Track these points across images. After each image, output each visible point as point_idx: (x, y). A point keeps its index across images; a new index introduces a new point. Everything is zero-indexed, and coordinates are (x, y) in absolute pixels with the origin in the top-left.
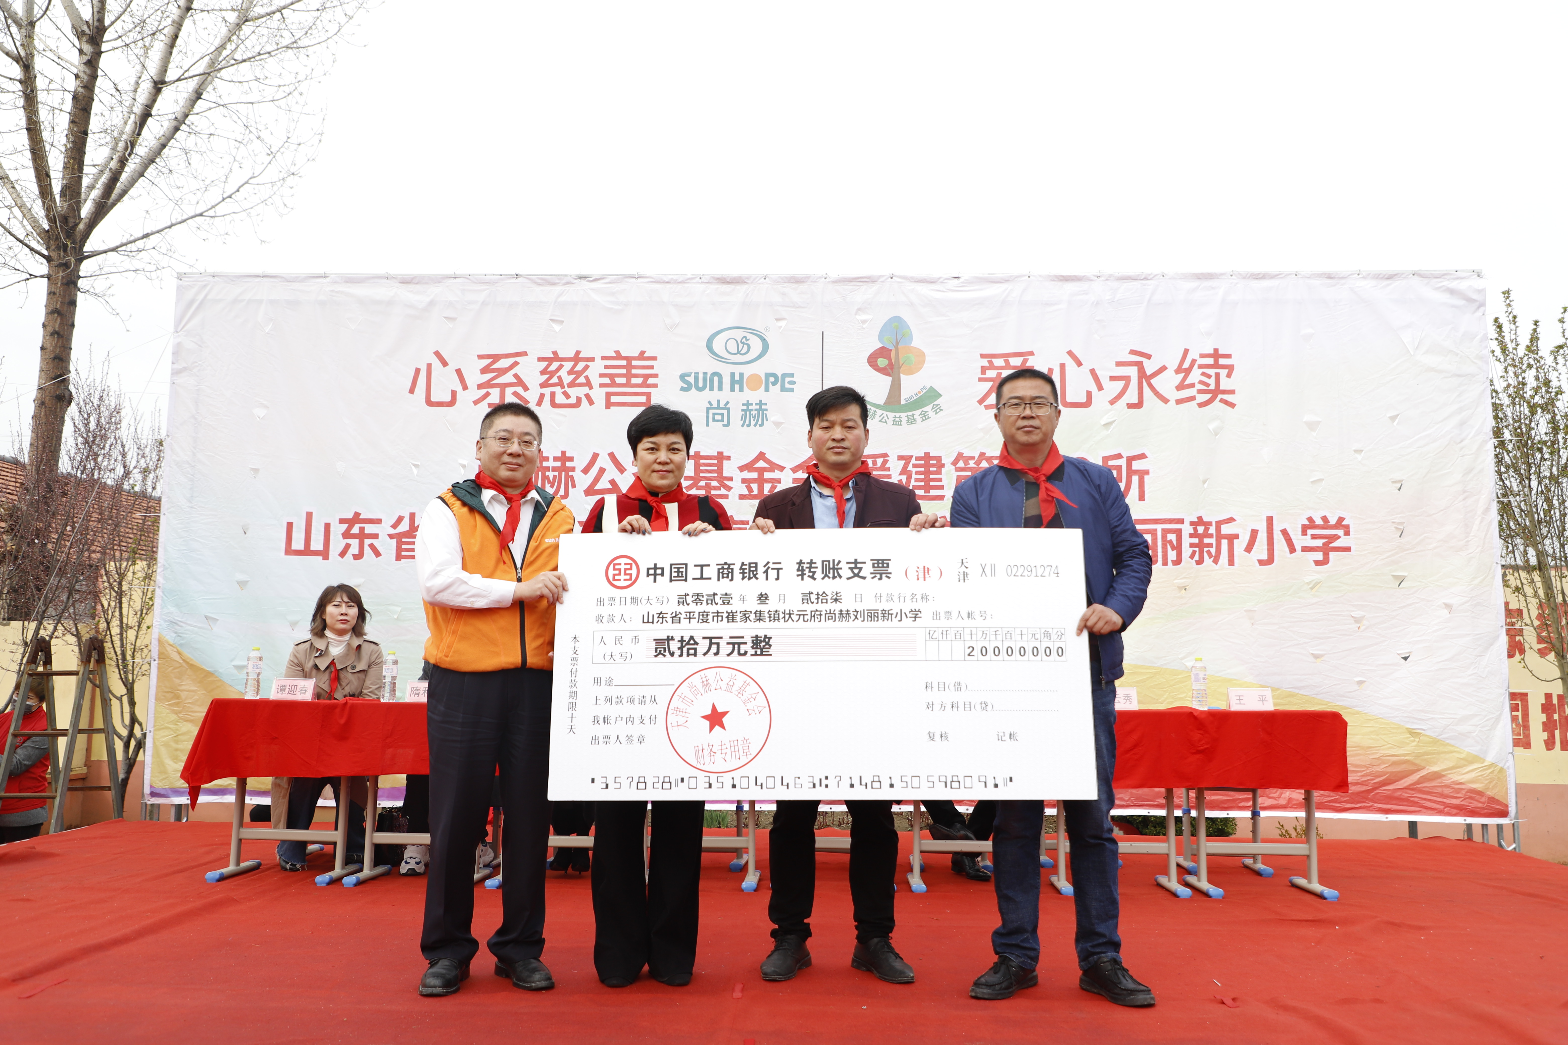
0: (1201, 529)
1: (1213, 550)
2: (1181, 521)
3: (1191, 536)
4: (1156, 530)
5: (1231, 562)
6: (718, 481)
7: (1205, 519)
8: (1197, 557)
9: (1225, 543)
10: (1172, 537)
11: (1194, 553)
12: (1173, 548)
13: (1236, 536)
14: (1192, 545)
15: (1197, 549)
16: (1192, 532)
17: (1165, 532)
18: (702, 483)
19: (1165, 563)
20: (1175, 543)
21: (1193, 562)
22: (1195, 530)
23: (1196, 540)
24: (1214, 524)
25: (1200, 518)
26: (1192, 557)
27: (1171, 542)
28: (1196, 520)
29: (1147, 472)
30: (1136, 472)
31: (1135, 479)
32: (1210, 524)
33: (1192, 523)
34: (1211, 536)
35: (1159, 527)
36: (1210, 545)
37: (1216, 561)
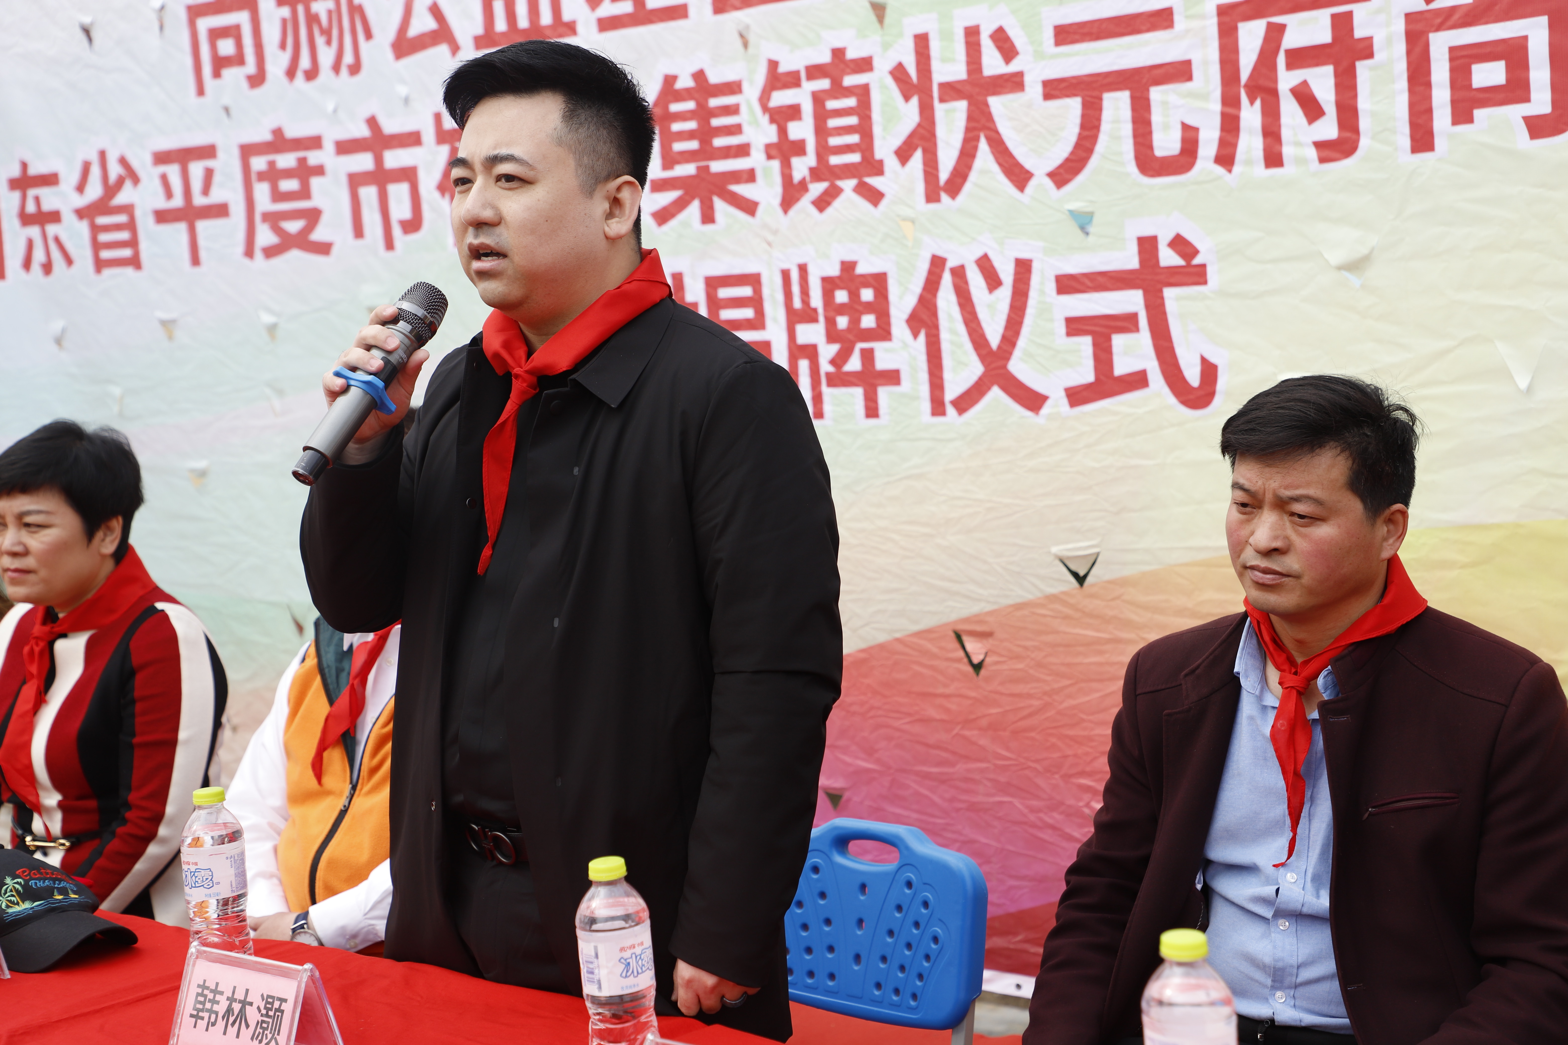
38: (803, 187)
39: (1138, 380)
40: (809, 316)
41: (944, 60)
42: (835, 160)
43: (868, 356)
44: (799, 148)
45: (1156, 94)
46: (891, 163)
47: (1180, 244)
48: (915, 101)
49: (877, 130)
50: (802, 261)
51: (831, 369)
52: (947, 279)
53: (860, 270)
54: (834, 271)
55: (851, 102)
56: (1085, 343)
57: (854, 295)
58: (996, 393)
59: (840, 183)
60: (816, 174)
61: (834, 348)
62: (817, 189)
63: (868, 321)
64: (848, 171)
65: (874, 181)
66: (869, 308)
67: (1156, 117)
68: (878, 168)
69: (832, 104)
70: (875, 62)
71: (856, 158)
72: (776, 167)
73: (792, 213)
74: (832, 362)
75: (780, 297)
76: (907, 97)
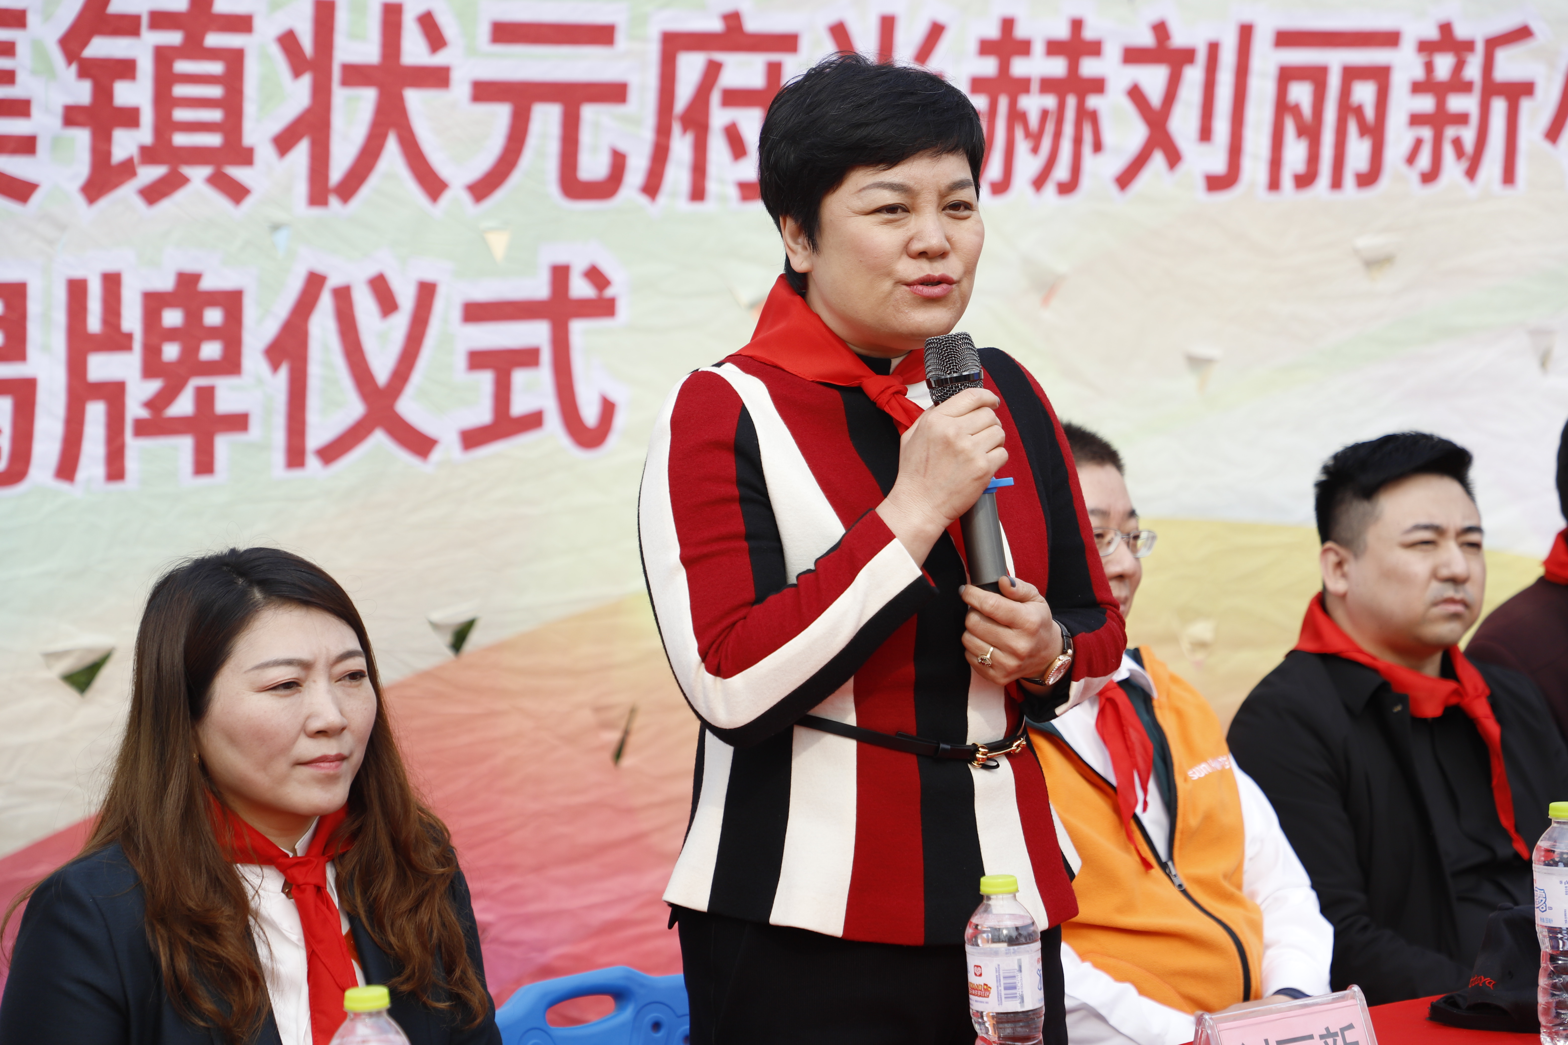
0: (1444, 65)
1: (1468, 135)
2: (1391, 39)
3: (1417, 88)
4: (1327, 69)
5: (1509, 176)
7: (1462, 31)
8: (1424, 160)
9: (1499, 107)
10: (1365, 94)
11: (1419, 144)
12: (1363, 130)
13: (1526, 89)
14: (1416, 120)
15: (1427, 133)
16: (1420, 73)
17: (1351, 74)
19: (1337, 183)
20: (1370, 110)
21: (1413, 173)
22: (1429, 66)
23: (1428, 103)
24: (1480, 48)
25: (1447, 28)
26: (1412, 157)
27: (1359, 109)
28: (1435, 35)
32: (1468, 46)
33: (1420, 47)
34: (1466, 87)
35: (1336, 60)
36: (1462, 119)
37: (1471, 173)
38: (127, 169)
39: (534, 421)
40: (121, 343)
41: (349, 37)
42: (180, 139)
43: (205, 397)
44: (130, 118)
45: (590, 113)
46: (265, 152)
47: (593, 274)
48: (306, 80)
49: (250, 108)
50: (111, 267)
51: (144, 414)
52: (328, 301)
53: (207, 284)
54: (166, 283)
55: (216, 68)
56: (486, 379)
57: (193, 317)
58: (379, 439)
59: (187, 171)
60: (149, 155)
61: (154, 386)
62: (149, 174)
63: (211, 350)
64: (198, 156)
65: (238, 173)
66: (213, 333)
67: (586, 136)
68: (246, 157)
69: (182, 66)
70: (257, 23)
71: (213, 140)
72: (82, 137)
73: (104, 203)
74: (150, 404)
75: (60, 317)
76: (297, 73)
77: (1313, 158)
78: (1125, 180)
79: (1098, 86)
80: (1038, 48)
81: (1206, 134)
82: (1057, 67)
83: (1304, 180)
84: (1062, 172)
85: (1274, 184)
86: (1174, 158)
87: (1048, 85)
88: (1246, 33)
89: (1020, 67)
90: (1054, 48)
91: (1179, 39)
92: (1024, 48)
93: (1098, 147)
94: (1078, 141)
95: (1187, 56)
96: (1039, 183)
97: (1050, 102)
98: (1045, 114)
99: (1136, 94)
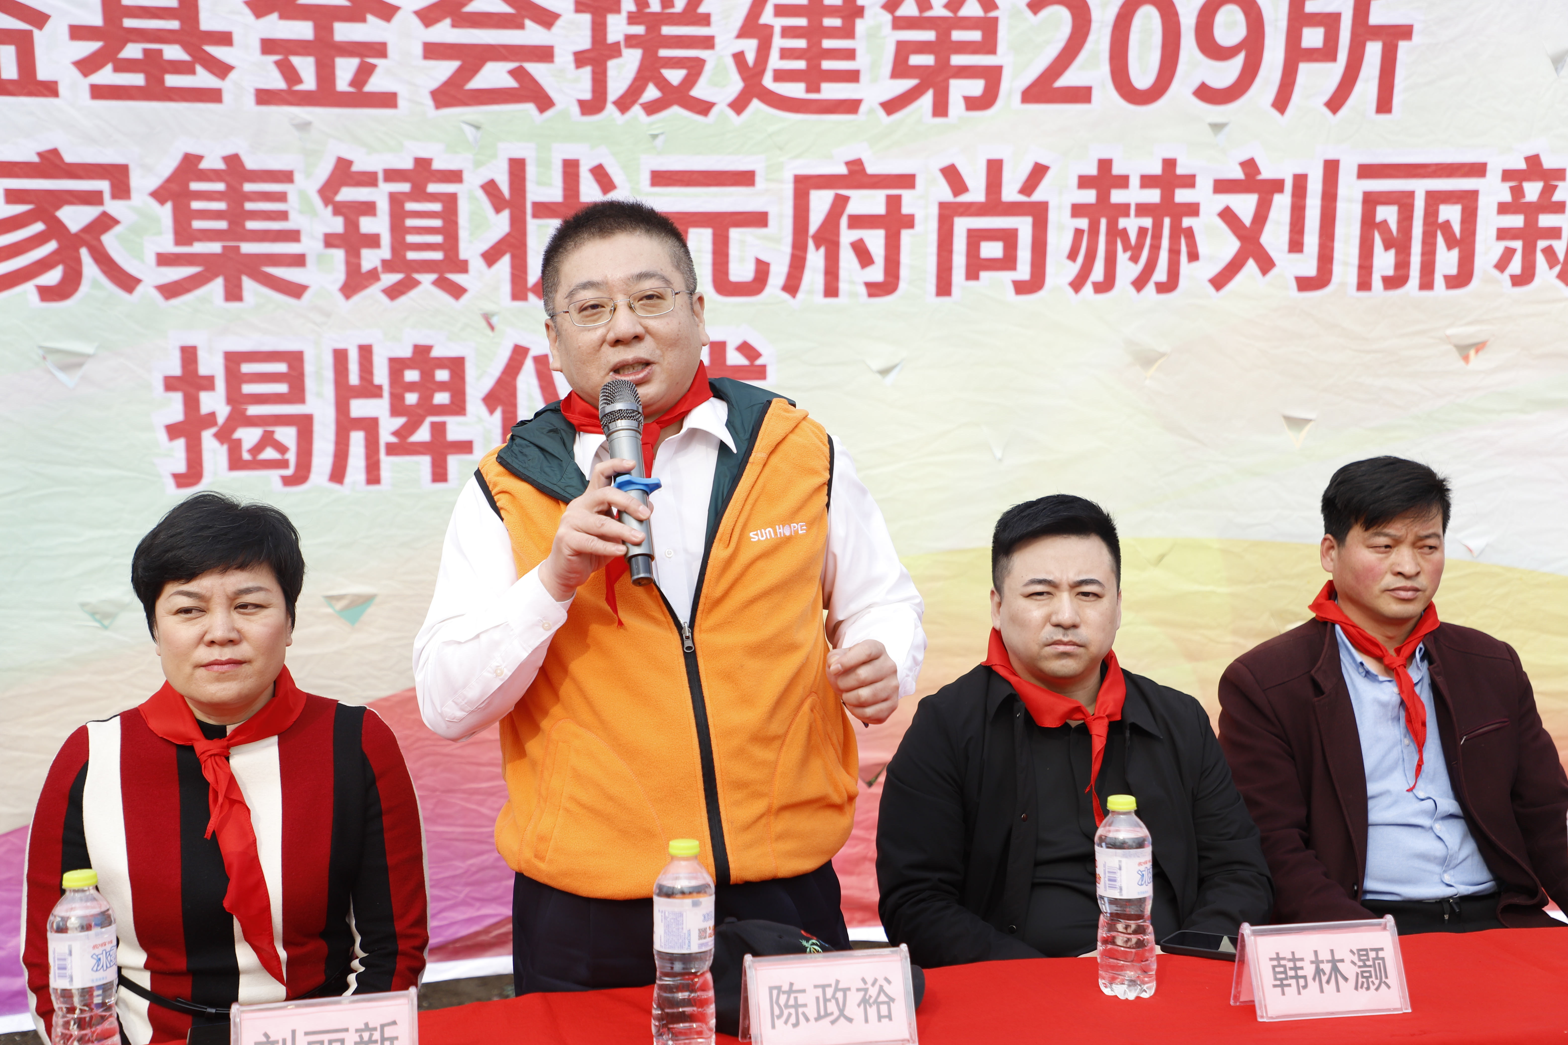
0: (1532, 191)
1: (1558, 247)
2: (1478, 170)
3: (1503, 209)
4: (1411, 194)
6: (186, 47)
7: (1548, 163)
8: (1516, 266)
10: (1451, 213)
11: (1509, 254)
12: (1451, 242)
14: (1503, 234)
15: (1518, 245)
16: (1507, 197)
17: (1435, 199)
18: (133, 51)
19: (1427, 284)
20: (1457, 228)
21: (1505, 277)
22: (1517, 192)
23: (1517, 221)
25: (1534, 161)
26: (1502, 265)
27: (1446, 226)
28: (1523, 166)
29: (1406, 32)
30: (1379, 32)
31: (1374, 50)
32: (1560, 174)
33: (1507, 175)
34: (1557, 208)
35: (1420, 187)
36: (1553, 233)
38: (373, 276)
40: (374, 392)
41: (539, 183)
42: (413, 255)
43: (439, 430)
44: (373, 241)
45: (735, 234)
46: (476, 264)
47: (746, 349)
48: (506, 214)
49: (463, 234)
50: (365, 342)
51: (393, 440)
52: (529, 366)
53: (435, 353)
54: (406, 352)
55: (437, 207)
57: (427, 376)
59: (417, 276)
60: (390, 266)
61: (400, 421)
62: (390, 279)
63: (442, 398)
64: (426, 266)
65: (457, 278)
66: (442, 386)
67: (734, 251)
68: (463, 267)
69: (412, 206)
70: (466, 176)
71: (438, 256)
72: (339, 255)
73: (356, 298)
74: (396, 433)
75: (329, 374)
76: (498, 210)
77: (1403, 265)
78: (1219, 281)
79: (1193, 209)
80: (1134, 182)
81: (1296, 245)
82: (1153, 196)
83: (1394, 282)
84: (1161, 274)
85: (1364, 284)
86: (1266, 264)
87: (1143, 209)
88: (1331, 168)
89: (1117, 196)
90: (1147, 181)
91: (1267, 173)
92: (1123, 182)
93: (1194, 256)
94: (1174, 253)
95: (1277, 186)
96: (1139, 284)
97: (1147, 222)
98: (1142, 232)
99: (1228, 216)
